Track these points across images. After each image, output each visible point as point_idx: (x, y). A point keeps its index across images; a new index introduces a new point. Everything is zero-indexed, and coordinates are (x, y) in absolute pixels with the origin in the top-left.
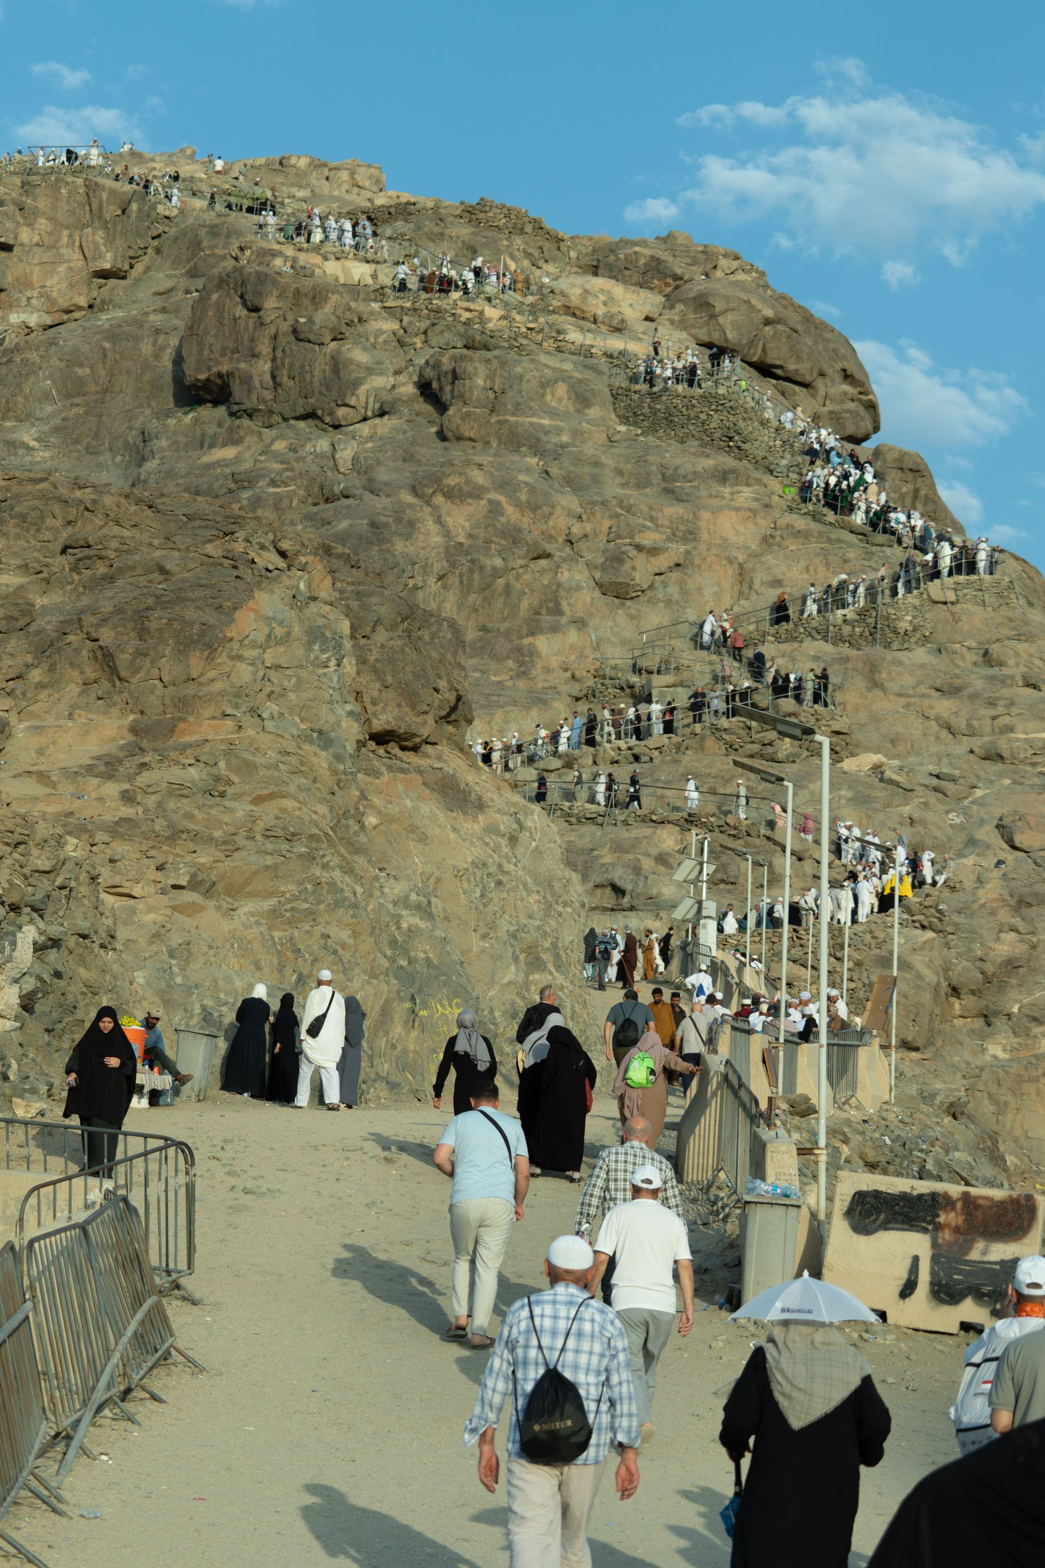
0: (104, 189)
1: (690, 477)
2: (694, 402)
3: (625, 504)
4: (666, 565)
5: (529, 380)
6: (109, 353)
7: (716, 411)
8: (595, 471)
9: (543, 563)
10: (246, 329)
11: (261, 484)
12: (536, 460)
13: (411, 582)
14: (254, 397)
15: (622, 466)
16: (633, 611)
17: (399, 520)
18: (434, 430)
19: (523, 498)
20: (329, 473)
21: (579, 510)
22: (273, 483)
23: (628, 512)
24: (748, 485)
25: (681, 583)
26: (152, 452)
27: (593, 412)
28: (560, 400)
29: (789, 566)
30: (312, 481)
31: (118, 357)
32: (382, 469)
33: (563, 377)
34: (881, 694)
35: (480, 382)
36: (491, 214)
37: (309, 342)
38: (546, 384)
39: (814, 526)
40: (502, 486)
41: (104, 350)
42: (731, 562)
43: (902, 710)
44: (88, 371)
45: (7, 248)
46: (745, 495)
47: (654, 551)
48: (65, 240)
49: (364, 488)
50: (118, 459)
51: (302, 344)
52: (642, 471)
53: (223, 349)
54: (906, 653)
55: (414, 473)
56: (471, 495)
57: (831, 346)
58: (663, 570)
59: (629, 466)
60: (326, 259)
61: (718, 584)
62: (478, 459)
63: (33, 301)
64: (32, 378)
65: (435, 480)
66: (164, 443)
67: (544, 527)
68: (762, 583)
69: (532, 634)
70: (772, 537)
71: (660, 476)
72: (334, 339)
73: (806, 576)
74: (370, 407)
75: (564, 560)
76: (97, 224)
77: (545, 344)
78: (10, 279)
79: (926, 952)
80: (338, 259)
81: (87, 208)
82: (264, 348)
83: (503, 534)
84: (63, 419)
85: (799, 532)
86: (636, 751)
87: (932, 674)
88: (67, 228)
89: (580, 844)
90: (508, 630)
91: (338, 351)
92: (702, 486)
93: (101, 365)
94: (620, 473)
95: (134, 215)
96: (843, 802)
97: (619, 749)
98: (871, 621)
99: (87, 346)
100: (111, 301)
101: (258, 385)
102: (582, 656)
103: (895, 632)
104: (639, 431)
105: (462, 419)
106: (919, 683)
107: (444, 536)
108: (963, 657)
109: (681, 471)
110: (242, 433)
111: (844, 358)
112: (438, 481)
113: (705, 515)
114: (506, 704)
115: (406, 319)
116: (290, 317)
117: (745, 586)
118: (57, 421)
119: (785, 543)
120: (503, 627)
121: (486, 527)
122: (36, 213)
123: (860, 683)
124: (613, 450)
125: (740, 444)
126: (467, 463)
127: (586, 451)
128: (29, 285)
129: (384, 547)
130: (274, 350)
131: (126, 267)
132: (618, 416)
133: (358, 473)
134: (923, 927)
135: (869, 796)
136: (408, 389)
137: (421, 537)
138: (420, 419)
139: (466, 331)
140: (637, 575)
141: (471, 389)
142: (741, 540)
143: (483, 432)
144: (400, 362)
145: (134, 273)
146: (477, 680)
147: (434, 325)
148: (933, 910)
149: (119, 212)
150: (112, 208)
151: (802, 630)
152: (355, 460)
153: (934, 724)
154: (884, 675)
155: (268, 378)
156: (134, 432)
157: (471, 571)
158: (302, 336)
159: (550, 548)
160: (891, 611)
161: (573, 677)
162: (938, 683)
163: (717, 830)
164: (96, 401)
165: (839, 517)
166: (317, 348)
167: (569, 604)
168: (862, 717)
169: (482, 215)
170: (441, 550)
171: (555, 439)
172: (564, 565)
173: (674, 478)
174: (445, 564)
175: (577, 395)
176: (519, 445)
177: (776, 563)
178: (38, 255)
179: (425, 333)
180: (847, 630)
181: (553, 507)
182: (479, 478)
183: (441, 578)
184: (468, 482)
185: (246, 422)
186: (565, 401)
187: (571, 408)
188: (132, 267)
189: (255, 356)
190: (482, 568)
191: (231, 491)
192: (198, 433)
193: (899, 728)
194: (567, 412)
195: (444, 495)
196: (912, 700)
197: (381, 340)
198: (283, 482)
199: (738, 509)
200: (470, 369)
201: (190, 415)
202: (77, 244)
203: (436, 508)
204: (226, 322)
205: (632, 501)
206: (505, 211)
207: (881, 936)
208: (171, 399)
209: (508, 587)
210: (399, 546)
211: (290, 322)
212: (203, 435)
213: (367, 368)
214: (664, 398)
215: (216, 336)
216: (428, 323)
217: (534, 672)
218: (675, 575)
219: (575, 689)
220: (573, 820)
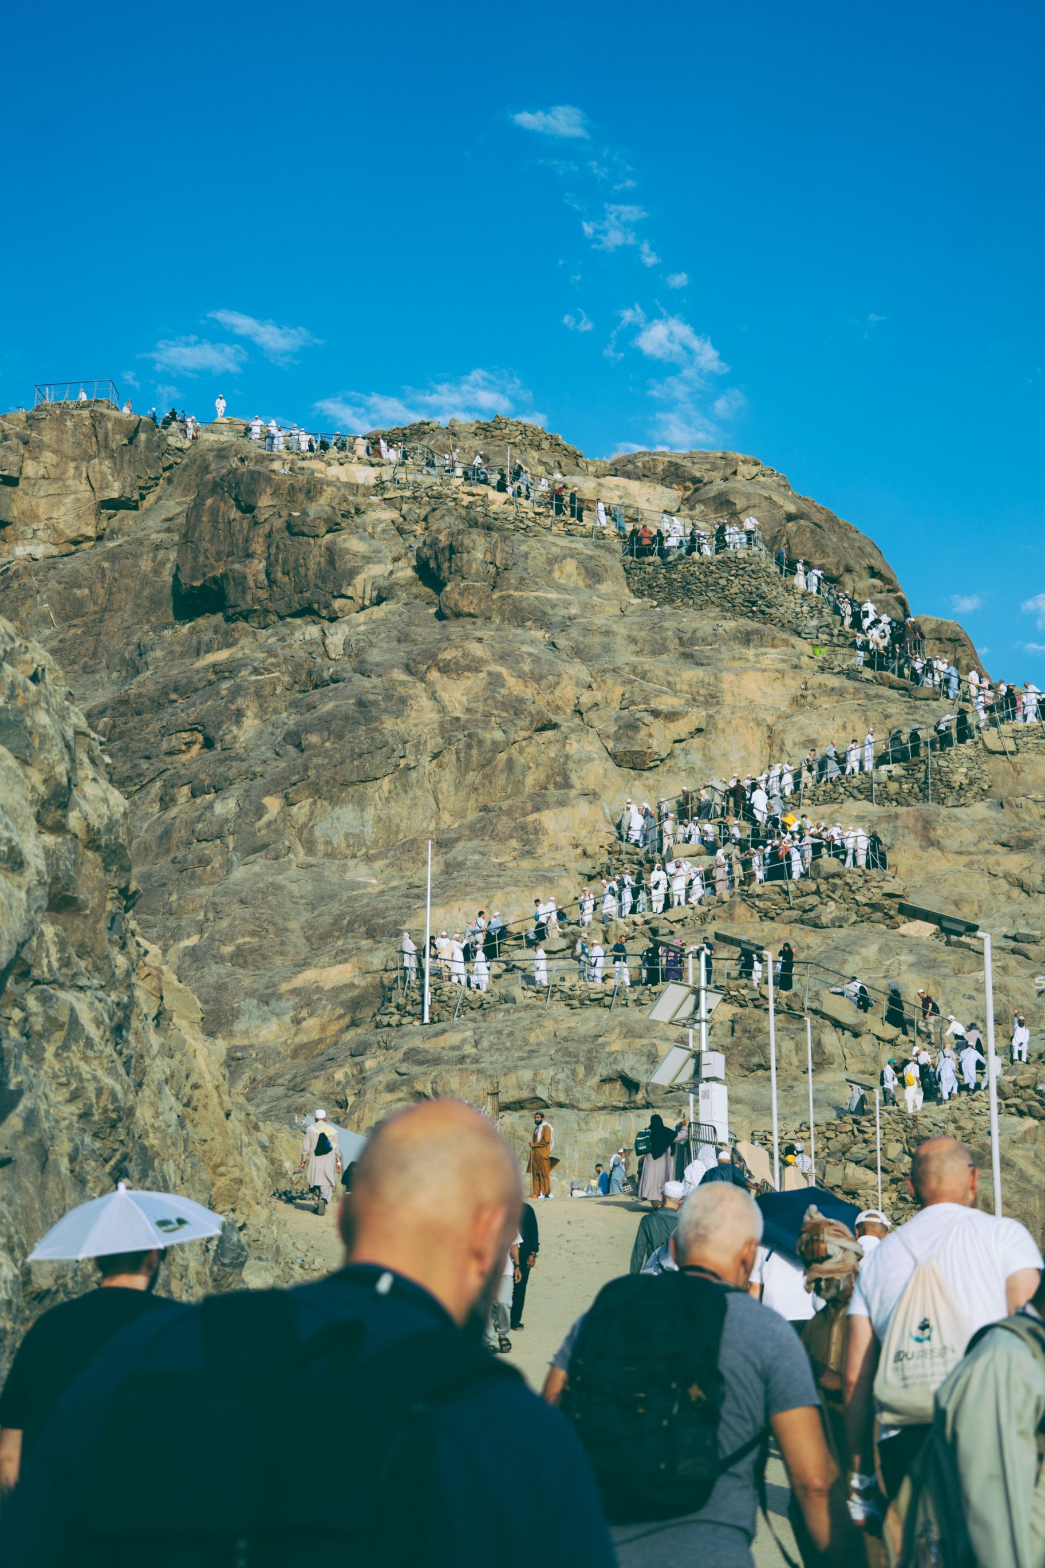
0: (109, 419)
1: (710, 639)
2: (712, 568)
3: (639, 670)
4: (687, 730)
5: (535, 557)
6: (108, 573)
7: (736, 576)
8: (606, 640)
9: (549, 734)
10: (241, 531)
11: (243, 673)
12: (542, 633)
13: (403, 763)
14: (249, 598)
15: (635, 633)
16: (651, 782)
17: (389, 697)
18: (433, 611)
19: (526, 667)
20: (319, 660)
21: (589, 679)
22: (256, 671)
23: (643, 678)
24: (774, 646)
25: (704, 749)
26: (146, 663)
27: (605, 588)
28: (569, 576)
29: (823, 725)
30: (298, 666)
31: (116, 575)
32: (375, 651)
33: (572, 554)
34: (938, 853)
35: (480, 555)
36: (506, 431)
37: (304, 535)
38: (552, 561)
39: (849, 684)
40: (503, 658)
41: (103, 569)
42: (758, 724)
43: (964, 869)
44: (86, 591)
45: (12, 482)
46: (772, 656)
47: (672, 716)
48: (71, 471)
49: (355, 671)
50: (115, 675)
51: (296, 538)
52: (658, 637)
53: (219, 553)
54: (963, 809)
55: (408, 653)
56: (468, 668)
57: (857, 544)
58: (683, 737)
59: (643, 633)
60: (329, 465)
61: (746, 747)
62: (478, 634)
63: (40, 533)
64: (29, 602)
65: (431, 657)
66: (159, 653)
67: (550, 698)
68: (795, 744)
69: (537, 809)
70: (803, 697)
71: (677, 641)
72: (330, 531)
73: (843, 734)
74: (367, 596)
75: (573, 731)
76: (103, 454)
77: (554, 528)
78: (15, 514)
79: (1028, 1145)
80: (341, 464)
81: (94, 439)
82: (258, 547)
83: (504, 706)
84: (61, 641)
85: (833, 689)
86: (654, 924)
87: (996, 828)
88: (73, 460)
89: (582, 1030)
90: (510, 807)
91: (334, 543)
92: (723, 649)
93: (99, 585)
94: (634, 641)
95: (142, 445)
96: (904, 968)
97: (635, 924)
98: (921, 775)
99: (86, 567)
100: (120, 529)
101: (252, 584)
102: (594, 830)
103: (949, 786)
104: (655, 603)
105: (461, 594)
106: (981, 839)
107: (439, 712)
108: (1029, 810)
109: (700, 634)
110: (237, 636)
111: (871, 556)
112: (433, 657)
113: (727, 678)
114: (507, 884)
115: (405, 507)
116: (284, 514)
117: (776, 749)
118: (55, 643)
119: (817, 702)
120: (505, 805)
121: (485, 700)
122: (40, 446)
123: (912, 842)
124: (626, 619)
125: (764, 608)
126: (466, 637)
127: (596, 621)
128: (35, 518)
129: (372, 726)
130: (269, 547)
131: (136, 497)
132: (633, 591)
133: (350, 656)
134: (1021, 1114)
135: (935, 961)
136: (406, 572)
137: (413, 714)
138: (418, 601)
139: (468, 513)
140: (654, 743)
141: (469, 562)
142: (769, 702)
143: (483, 607)
144: (399, 549)
145: (145, 504)
146: (477, 863)
147: (434, 510)
148: (1030, 1091)
149: (126, 441)
150: (118, 437)
151: (842, 790)
152: (347, 644)
153: (1003, 882)
154: (940, 832)
155: (262, 577)
156: (131, 647)
157: (469, 746)
158: (296, 530)
159: (555, 719)
160: (942, 763)
161: (585, 853)
162: (1004, 837)
163: (750, 1004)
164: (94, 621)
165: (877, 673)
166: (311, 541)
167: (579, 778)
168: (918, 879)
169: (498, 432)
170: (435, 726)
171: (562, 612)
172: (573, 736)
173: (693, 641)
174: (440, 741)
175: (587, 570)
176: (524, 620)
177: (809, 723)
178: (45, 488)
179: (425, 519)
180: (893, 787)
181: (559, 676)
182: (477, 650)
183: (435, 756)
184: (465, 655)
185: (241, 624)
186: (575, 577)
187: (581, 584)
188: (143, 497)
189: (250, 556)
190: (480, 742)
191: (210, 683)
192: (194, 642)
193: (962, 889)
194: (576, 588)
195: (440, 670)
196: (975, 858)
197: (379, 529)
198: (266, 669)
199: (764, 671)
200: (467, 542)
201: (187, 626)
202: (84, 475)
203: (430, 684)
204: (221, 526)
205: (646, 667)
206: (520, 428)
207: (969, 1125)
208: (171, 613)
209: (510, 763)
210: (389, 724)
211: (285, 517)
212: (199, 643)
213: (363, 557)
214: (680, 567)
215: (211, 541)
216: (428, 509)
217: (540, 851)
218: (697, 741)
219: (587, 866)
220: (576, 1003)
